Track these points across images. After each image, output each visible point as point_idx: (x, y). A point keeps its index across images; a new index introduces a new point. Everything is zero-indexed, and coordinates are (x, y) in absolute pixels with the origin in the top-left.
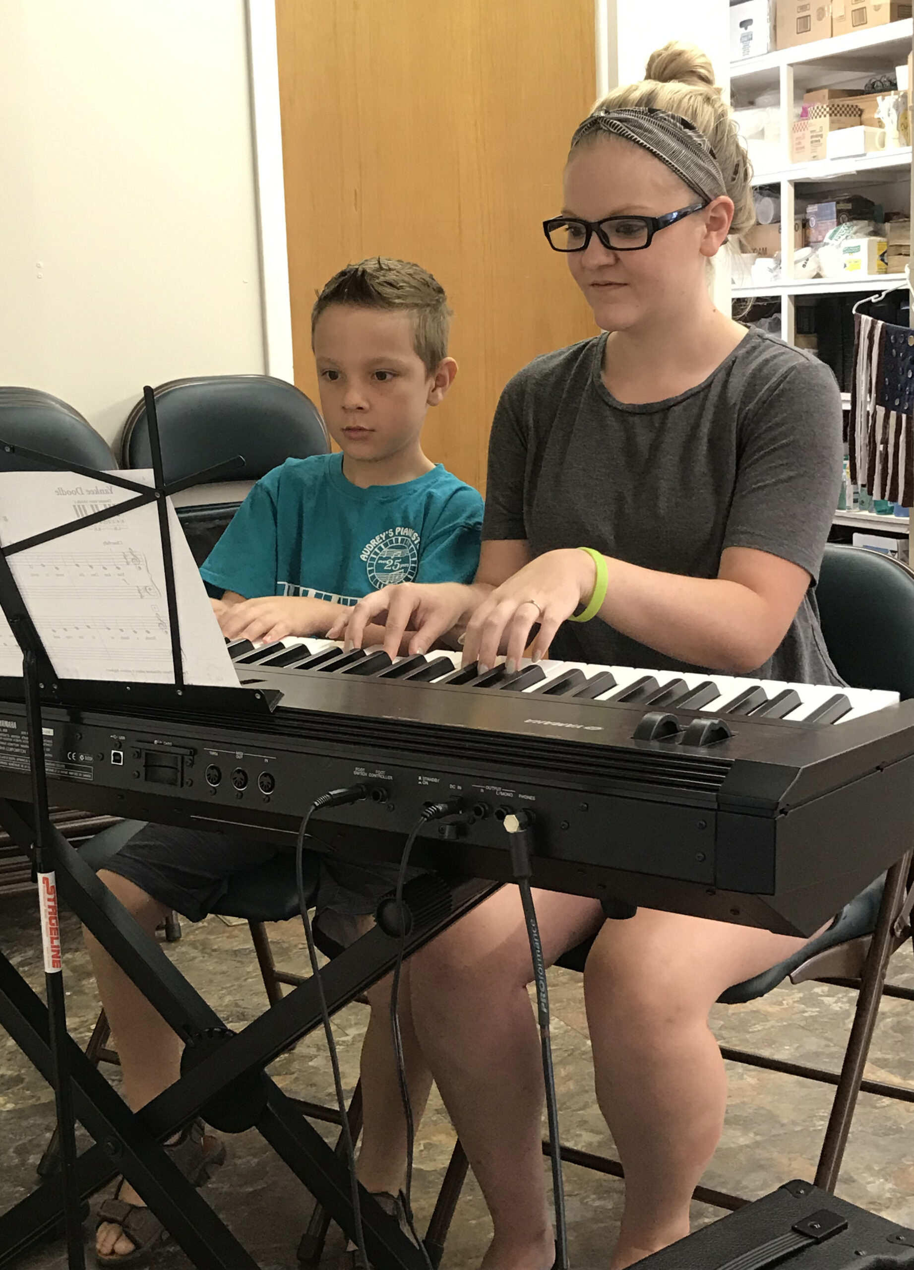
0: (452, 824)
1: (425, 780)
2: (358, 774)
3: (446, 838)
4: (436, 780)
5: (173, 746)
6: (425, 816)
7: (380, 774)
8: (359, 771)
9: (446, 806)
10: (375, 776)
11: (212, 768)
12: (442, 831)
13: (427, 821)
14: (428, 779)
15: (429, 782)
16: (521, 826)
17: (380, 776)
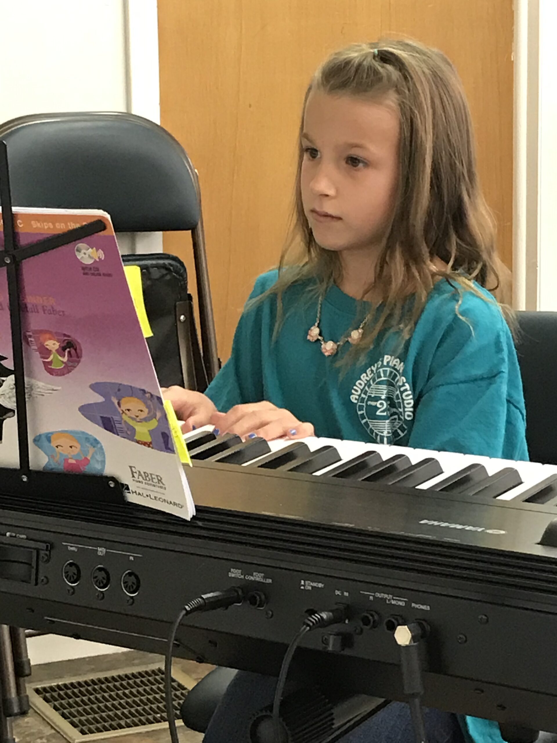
0: (337, 634)
1: (308, 585)
2: (233, 575)
3: (330, 648)
4: (320, 585)
5: (27, 539)
6: (308, 625)
7: (257, 577)
8: (235, 573)
9: (331, 614)
10: (252, 578)
11: (71, 564)
12: (326, 642)
13: (309, 630)
14: (311, 584)
15: (312, 587)
16: (414, 638)
17: (257, 579)
